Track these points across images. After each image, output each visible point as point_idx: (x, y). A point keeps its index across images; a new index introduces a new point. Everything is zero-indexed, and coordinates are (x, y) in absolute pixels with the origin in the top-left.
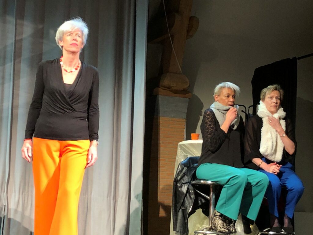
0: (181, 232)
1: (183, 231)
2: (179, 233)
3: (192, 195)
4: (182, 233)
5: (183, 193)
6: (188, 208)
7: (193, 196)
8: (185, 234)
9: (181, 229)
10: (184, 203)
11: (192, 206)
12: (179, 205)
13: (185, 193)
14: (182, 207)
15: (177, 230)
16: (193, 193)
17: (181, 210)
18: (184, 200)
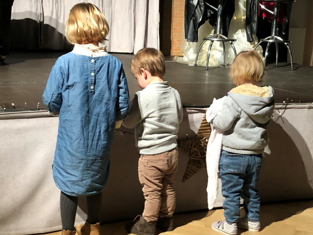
0: (191, 39)
1: (193, 39)
2: (190, 40)
3: (202, 7)
4: (192, 41)
5: (194, 6)
6: (198, 19)
7: (202, 9)
8: (195, 41)
9: (191, 37)
10: (195, 14)
11: (201, 17)
12: (190, 17)
13: (196, 5)
14: (192, 18)
15: (188, 38)
16: (203, 5)
17: (192, 20)
18: (195, 12)
